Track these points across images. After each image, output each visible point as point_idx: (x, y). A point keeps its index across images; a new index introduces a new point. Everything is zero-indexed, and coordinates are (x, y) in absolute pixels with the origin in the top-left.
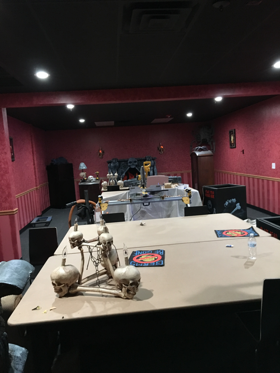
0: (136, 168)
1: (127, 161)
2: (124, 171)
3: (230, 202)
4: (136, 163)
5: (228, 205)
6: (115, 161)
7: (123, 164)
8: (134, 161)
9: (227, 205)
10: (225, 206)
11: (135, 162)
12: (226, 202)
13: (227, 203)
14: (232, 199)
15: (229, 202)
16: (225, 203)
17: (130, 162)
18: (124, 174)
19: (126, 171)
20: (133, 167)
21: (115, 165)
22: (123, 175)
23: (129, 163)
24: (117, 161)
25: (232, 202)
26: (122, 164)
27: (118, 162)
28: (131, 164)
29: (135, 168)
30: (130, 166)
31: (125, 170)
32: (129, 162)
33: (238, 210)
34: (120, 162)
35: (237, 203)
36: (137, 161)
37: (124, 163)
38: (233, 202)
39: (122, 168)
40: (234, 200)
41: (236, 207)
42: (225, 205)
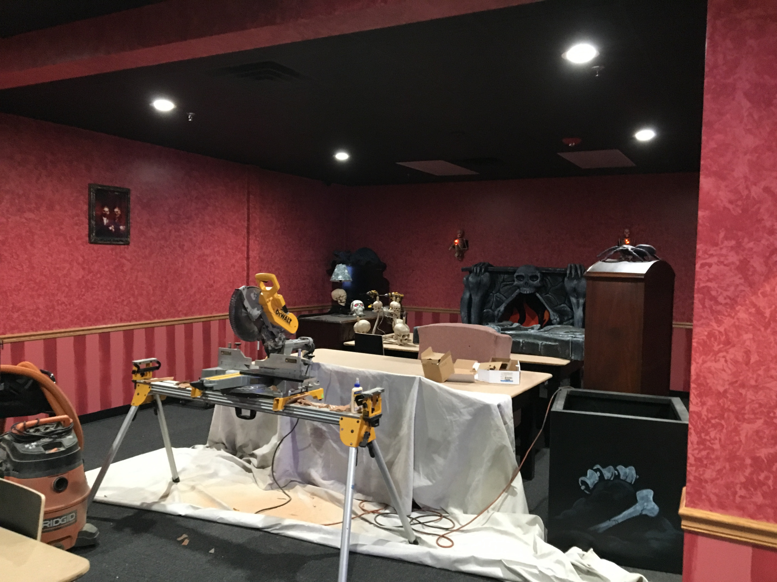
0: (538, 295)
1: (514, 272)
2: (504, 298)
3: (608, 474)
4: (536, 282)
5: (595, 485)
6: (481, 270)
7: (504, 281)
8: (530, 275)
9: (591, 486)
10: (583, 488)
11: (534, 277)
12: (589, 472)
13: (591, 478)
14: (621, 468)
15: (602, 476)
16: (585, 475)
17: (520, 277)
18: (502, 308)
19: (510, 299)
20: (527, 291)
21: (479, 279)
22: (498, 309)
23: (515, 279)
24: (485, 271)
25: (617, 477)
26: (501, 280)
27: (490, 272)
28: (522, 283)
29: (533, 295)
30: (518, 287)
31: (507, 298)
32: (517, 276)
33: (642, 518)
34: (495, 274)
35: (640, 484)
36: (539, 275)
37: (506, 276)
38: (622, 477)
39: (499, 291)
40: (629, 473)
41: (634, 501)
42: (584, 483)
